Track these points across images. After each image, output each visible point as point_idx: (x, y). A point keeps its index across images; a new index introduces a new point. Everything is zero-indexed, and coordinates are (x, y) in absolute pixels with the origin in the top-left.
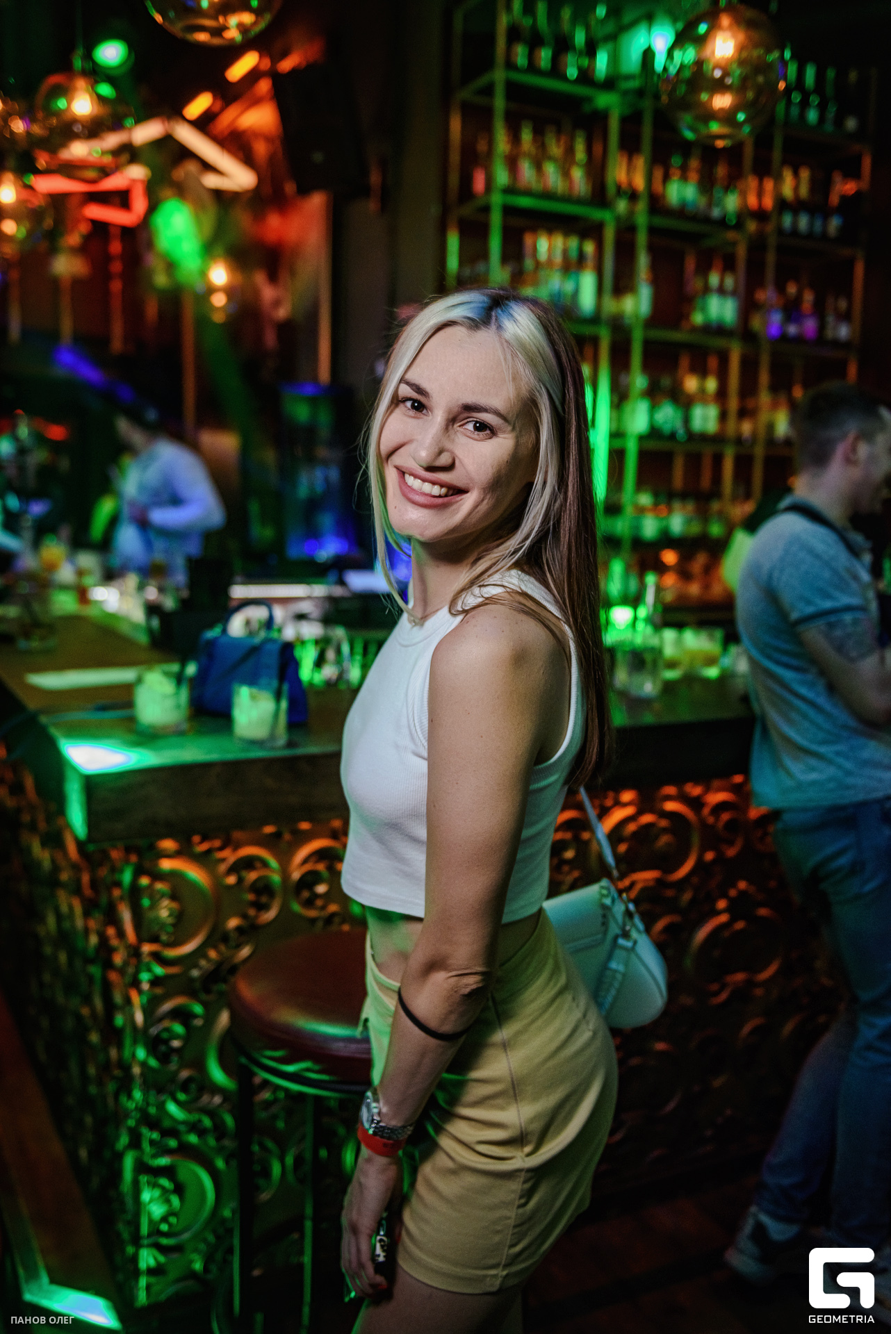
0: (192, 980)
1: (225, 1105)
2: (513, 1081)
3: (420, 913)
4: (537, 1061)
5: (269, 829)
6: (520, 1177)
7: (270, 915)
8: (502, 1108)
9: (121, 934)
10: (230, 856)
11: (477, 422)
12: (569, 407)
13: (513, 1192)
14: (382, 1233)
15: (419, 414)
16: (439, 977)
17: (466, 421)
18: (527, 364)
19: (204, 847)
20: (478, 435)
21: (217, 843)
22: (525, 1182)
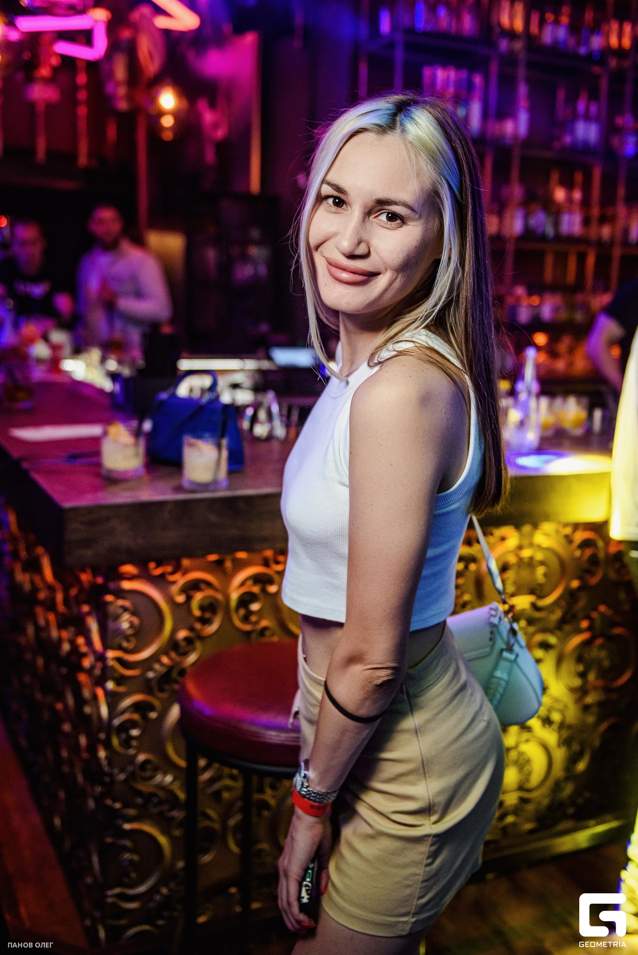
0: (148, 681)
1: (175, 783)
2: (423, 761)
3: (342, 619)
4: (443, 744)
5: (213, 557)
6: (428, 841)
7: (213, 628)
8: (412, 784)
9: (89, 642)
10: (180, 580)
11: (389, 213)
12: (466, 194)
13: (422, 853)
14: (308, 880)
15: (339, 210)
16: (357, 669)
17: (379, 213)
18: (429, 161)
19: (158, 572)
20: (391, 224)
21: (169, 569)
22: (431, 845)
